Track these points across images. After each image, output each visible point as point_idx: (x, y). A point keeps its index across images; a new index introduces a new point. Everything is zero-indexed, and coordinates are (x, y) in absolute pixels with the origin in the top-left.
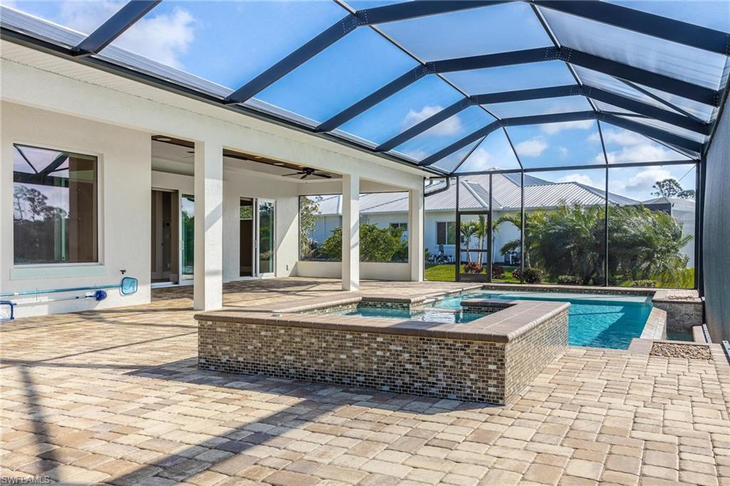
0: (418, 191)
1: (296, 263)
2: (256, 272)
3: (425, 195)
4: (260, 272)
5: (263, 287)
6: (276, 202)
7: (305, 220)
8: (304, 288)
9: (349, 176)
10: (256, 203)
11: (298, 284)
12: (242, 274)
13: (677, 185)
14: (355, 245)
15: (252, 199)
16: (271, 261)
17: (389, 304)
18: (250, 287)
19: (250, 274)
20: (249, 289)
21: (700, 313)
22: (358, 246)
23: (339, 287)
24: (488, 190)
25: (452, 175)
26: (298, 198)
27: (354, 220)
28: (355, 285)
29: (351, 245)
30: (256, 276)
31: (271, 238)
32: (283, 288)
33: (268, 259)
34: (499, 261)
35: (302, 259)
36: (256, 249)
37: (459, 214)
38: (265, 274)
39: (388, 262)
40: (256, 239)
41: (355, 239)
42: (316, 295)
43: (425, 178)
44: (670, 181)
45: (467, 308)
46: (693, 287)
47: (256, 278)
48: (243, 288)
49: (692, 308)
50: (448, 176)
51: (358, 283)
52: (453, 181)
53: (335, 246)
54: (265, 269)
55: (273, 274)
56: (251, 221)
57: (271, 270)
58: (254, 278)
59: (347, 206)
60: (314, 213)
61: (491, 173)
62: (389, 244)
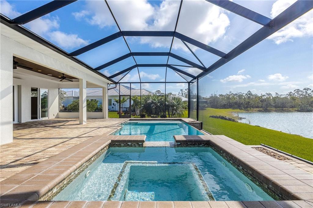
0: (106, 88)
1: (58, 113)
2: (39, 117)
3: (108, 89)
4: (41, 117)
5: (42, 124)
6: (49, 90)
7: (61, 98)
8: (62, 124)
9: (82, 79)
10: (39, 90)
11: (59, 122)
12: (32, 118)
13: (160, 92)
14: (85, 107)
15: (37, 88)
16: (46, 113)
17: (130, 144)
18: (36, 124)
19: (37, 118)
20: (34, 126)
21: (201, 126)
22: (86, 107)
23: (78, 122)
25: (118, 83)
26: (58, 89)
27: (84, 97)
28: (85, 122)
29: (83, 106)
30: (39, 119)
31: (46, 104)
32: (52, 124)
33: (45, 112)
34: (125, 110)
35: (61, 111)
36: (39, 108)
37: (120, 96)
38: (44, 118)
39: (93, 112)
40: (39, 104)
41: (85, 104)
42: (68, 127)
43: (108, 84)
44: (159, 91)
45: (179, 143)
46: (188, 117)
47: (39, 120)
48: (32, 125)
49: (198, 125)
50: (116, 83)
51: (86, 121)
52: (118, 85)
53: (74, 106)
54: (43, 116)
55: (48, 118)
56: (37, 97)
57: (46, 116)
58: (38, 120)
59: (81, 92)
60: (65, 95)
61: (130, 83)
62: (93, 106)
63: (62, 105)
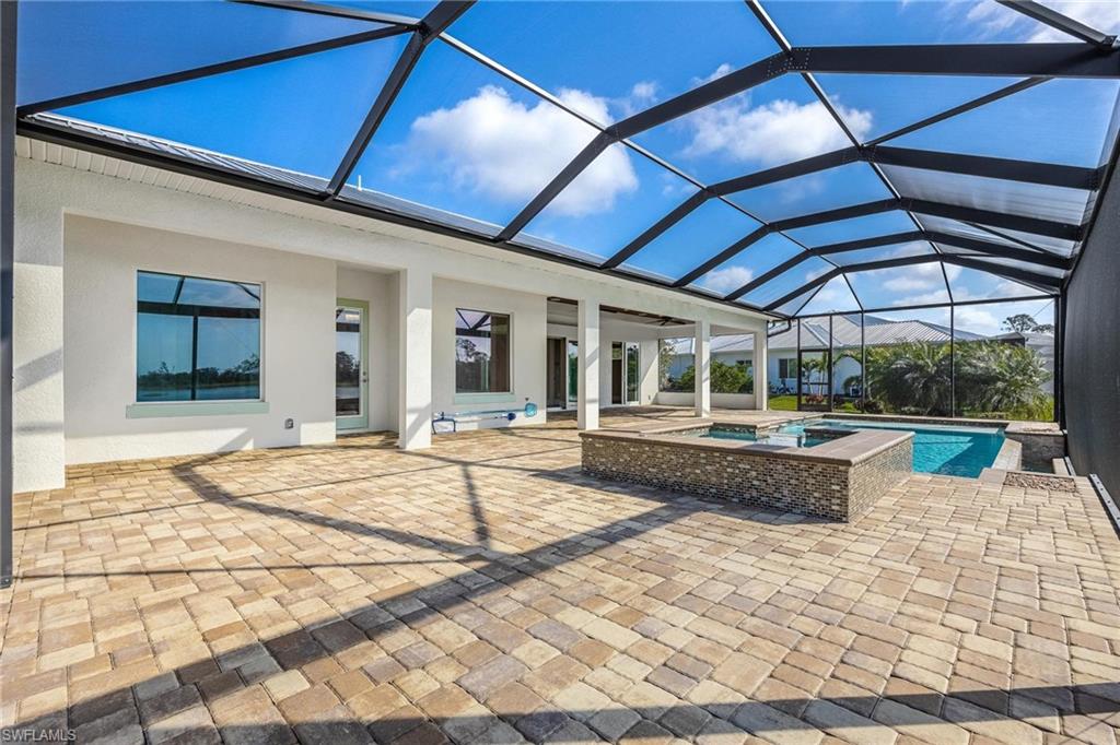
0: (762, 333)
1: (657, 394)
2: (625, 400)
3: (769, 336)
4: (628, 401)
5: (630, 413)
6: (641, 345)
7: (664, 359)
8: (664, 414)
9: (701, 322)
10: (625, 346)
11: (659, 411)
12: (614, 402)
13: (1031, 320)
14: (706, 380)
15: (621, 343)
16: (636, 392)
17: (737, 429)
19: (620, 402)
20: (619, 414)
21: (1062, 446)
22: (709, 380)
23: (693, 414)
24: (828, 329)
25: (793, 318)
26: (658, 342)
27: (706, 357)
28: (706, 412)
29: (703, 379)
30: (625, 404)
31: (636, 374)
32: (646, 413)
33: (634, 390)
34: (840, 393)
35: (661, 390)
36: (624, 383)
37: (800, 352)
38: (631, 402)
39: (735, 393)
40: (624, 375)
41: (706, 374)
42: (674, 420)
43: (768, 322)
44: (1023, 316)
45: (809, 434)
46: (1053, 419)
48: (615, 413)
49: (1052, 441)
50: (789, 319)
51: (709, 411)
52: (794, 323)
53: (689, 380)
54: (631, 398)
55: (638, 402)
56: (621, 359)
57: (636, 399)
58: (623, 405)
59: (699, 347)
60: (671, 353)
61: (831, 315)
62: (735, 378)
63: (667, 375)
